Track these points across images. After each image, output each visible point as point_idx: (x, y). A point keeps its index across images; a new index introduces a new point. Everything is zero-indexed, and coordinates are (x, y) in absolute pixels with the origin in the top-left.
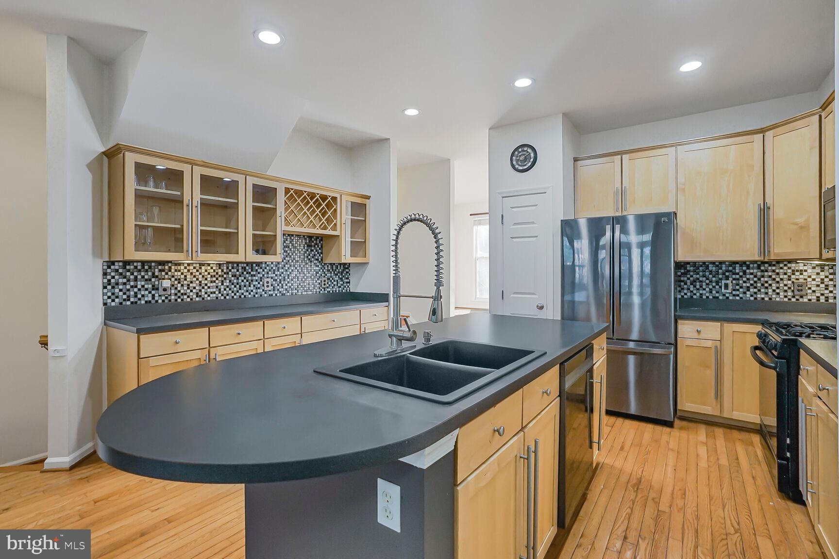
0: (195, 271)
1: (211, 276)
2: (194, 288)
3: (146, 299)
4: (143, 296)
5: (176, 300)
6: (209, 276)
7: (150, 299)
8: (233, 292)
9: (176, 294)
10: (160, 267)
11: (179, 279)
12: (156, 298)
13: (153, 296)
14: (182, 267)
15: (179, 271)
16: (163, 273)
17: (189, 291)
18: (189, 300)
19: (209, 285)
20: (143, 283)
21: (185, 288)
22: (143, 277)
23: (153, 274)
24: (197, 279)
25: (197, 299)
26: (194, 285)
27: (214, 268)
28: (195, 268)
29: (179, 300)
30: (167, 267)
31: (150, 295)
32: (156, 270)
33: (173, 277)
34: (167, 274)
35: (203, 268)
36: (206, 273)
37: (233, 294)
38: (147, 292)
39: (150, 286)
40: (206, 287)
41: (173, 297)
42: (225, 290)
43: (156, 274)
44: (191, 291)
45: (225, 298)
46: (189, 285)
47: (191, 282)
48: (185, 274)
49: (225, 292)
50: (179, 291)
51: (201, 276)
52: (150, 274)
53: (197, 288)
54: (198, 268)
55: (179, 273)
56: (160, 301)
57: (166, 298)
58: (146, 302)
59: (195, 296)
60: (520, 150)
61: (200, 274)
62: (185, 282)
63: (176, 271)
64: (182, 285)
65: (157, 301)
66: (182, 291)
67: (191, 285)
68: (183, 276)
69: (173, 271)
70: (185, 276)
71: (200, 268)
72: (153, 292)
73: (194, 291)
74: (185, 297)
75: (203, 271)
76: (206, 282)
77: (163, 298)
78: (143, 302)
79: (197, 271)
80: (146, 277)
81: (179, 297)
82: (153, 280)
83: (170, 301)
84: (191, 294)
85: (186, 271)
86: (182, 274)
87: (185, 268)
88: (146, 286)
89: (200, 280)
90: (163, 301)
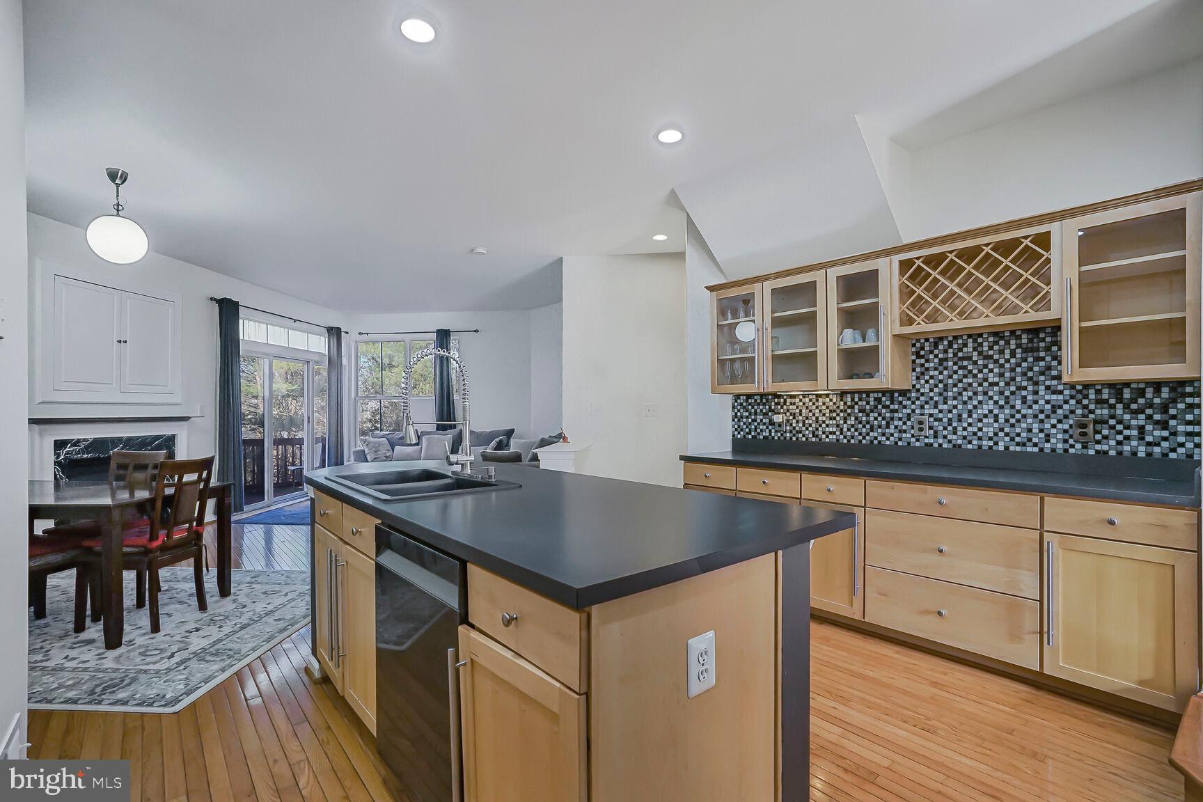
0: (811, 404)
1: (831, 411)
2: (810, 425)
3: (764, 434)
4: (762, 430)
5: (791, 438)
6: (828, 411)
7: (768, 434)
8: (860, 434)
9: (791, 432)
10: (776, 400)
11: (794, 414)
12: (773, 434)
13: (770, 431)
14: (797, 400)
15: (794, 404)
16: (779, 407)
17: (804, 429)
18: (804, 439)
19: (827, 422)
20: (762, 417)
21: (801, 425)
22: (761, 411)
23: (770, 407)
24: (814, 415)
25: (814, 439)
26: (811, 422)
27: (834, 400)
28: (810, 400)
29: (794, 439)
30: (782, 400)
31: (767, 430)
32: (773, 403)
33: (788, 411)
34: (782, 407)
35: (820, 400)
36: (824, 407)
37: (860, 438)
38: (765, 427)
39: (768, 421)
40: (824, 425)
41: (788, 435)
42: (849, 430)
43: (773, 407)
44: (807, 429)
45: (849, 441)
46: (804, 422)
47: (807, 418)
48: (800, 408)
49: (849, 433)
50: (794, 428)
51: (817, 411)
52: (767, 407)
53: (814, 425)
54: (814, 400)
55: (794, 407)
56: (776, 438)
57: (782, 435)
58: (764, 437)
59: (811, 436)
61: (817, 407)
62: (801, 418)
63: (791, 404)
64: (797, 422)
65: (773, 437)
66: (797, 429)
67: (807, 422)
68: (798, 411)
69: (788, 404)
70: (801, 411)
71: (817, 401)
72: (770, 427)
73: (810, 429)
74: (801, 435)
75: (821, 404)
76: (824, 418)
77: (779, 435)
78: (762, 437)
79: (814, 404)
80: (764, 411)
81: (794, 435)
82: (770, 414)
83: (785, 438)
84: (807, 432)
85: (801, 404)
86: (797, 407)
87: (801, 400)
88: (764, 421)
89: (817, 415)
90: (779, 438)
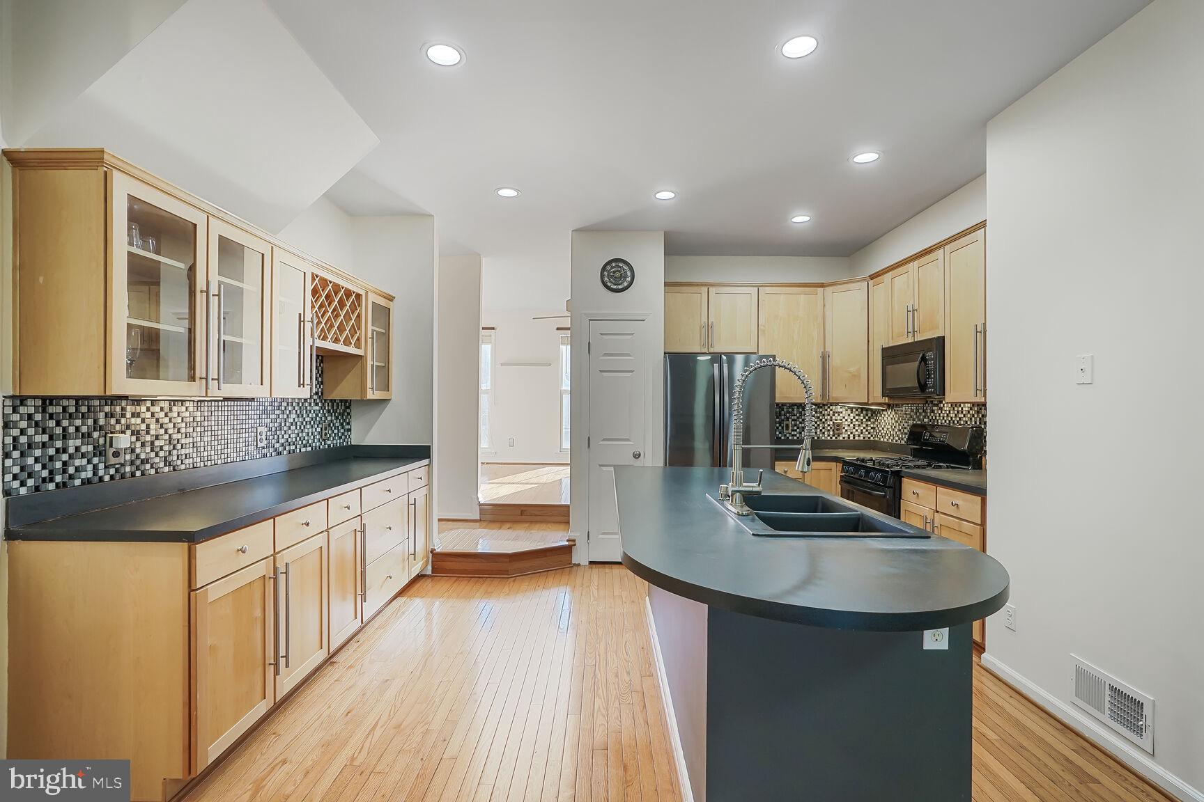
0: (162, 414)
1: (186, 425)
2: (161, 448)
3: (83, 475)
4: (77, 469)
5: (133, 475)
6: (183, 425)
7: (90, 474)
9: (132, 463)
10: (107, 409)
11: (138, 432)
12: (101, 473)
13: (95, 467)
14: (143, 409)
15: (138, 415)
16: (113, 421)
17: (153, 455)
18: (153, 471)
19: (183, 441)
20: (78, 442)
21: (148, 449)
22: (77, 429)
23: (95, 422)
24: (166, 432)
25: (166, 469)
26: (162, 443)
27: (191, 409)
28: (162, 409)
29: (138, 474)
30: (118, 409)
31: (90, 467)
32: (102, 415)
33: (128, 427)
34: (118, 422)
35: (175, 409)
36: (179, 420)
38: (84, 461)
39: (90, 448)
40: (179, 446)
41: (128, 469)
43: (102, 422)
44: (157, 455)
46: (152, 443)
47: (157, 438)
48: (147, 421)
50: (138, 456)
51: (171, 425)
52: (90, 422)
53: (166, 448)
54: (167, 409)
55: (139, 421)
56: (107, 478)
57: (117, 470)
58: (83, 483)
59: (162, 465)
60: (614, 264)
61: (170, 420)
62: (148, 438)
63: (133, 415)
64: (143, 445)
65: (101, 479)
66: (143, 456)
67: (157, 443)
68: (143, 427)
69: (128, 415)
70: (148, 426)
71: (171, 410)
72: (96, 460)
73: (162, 454)
74: (148, 466)
75: (175, 415)
76: (179, 436)
77: (112, 471)
78: (78, 482)
79: (166, 415)
80: (84, 429)
81: (138, 469)
82: (96, 435)
83: (123, 477)
84: (157, 460)
85: (148, 415)
86: (143, 421)
87: (148, 409)
88: (84, 449)
89: (170, 431)
90: (112, 477)
